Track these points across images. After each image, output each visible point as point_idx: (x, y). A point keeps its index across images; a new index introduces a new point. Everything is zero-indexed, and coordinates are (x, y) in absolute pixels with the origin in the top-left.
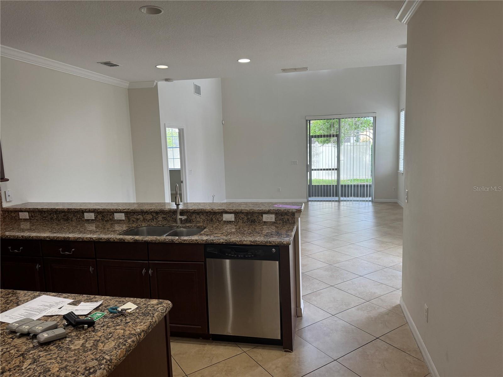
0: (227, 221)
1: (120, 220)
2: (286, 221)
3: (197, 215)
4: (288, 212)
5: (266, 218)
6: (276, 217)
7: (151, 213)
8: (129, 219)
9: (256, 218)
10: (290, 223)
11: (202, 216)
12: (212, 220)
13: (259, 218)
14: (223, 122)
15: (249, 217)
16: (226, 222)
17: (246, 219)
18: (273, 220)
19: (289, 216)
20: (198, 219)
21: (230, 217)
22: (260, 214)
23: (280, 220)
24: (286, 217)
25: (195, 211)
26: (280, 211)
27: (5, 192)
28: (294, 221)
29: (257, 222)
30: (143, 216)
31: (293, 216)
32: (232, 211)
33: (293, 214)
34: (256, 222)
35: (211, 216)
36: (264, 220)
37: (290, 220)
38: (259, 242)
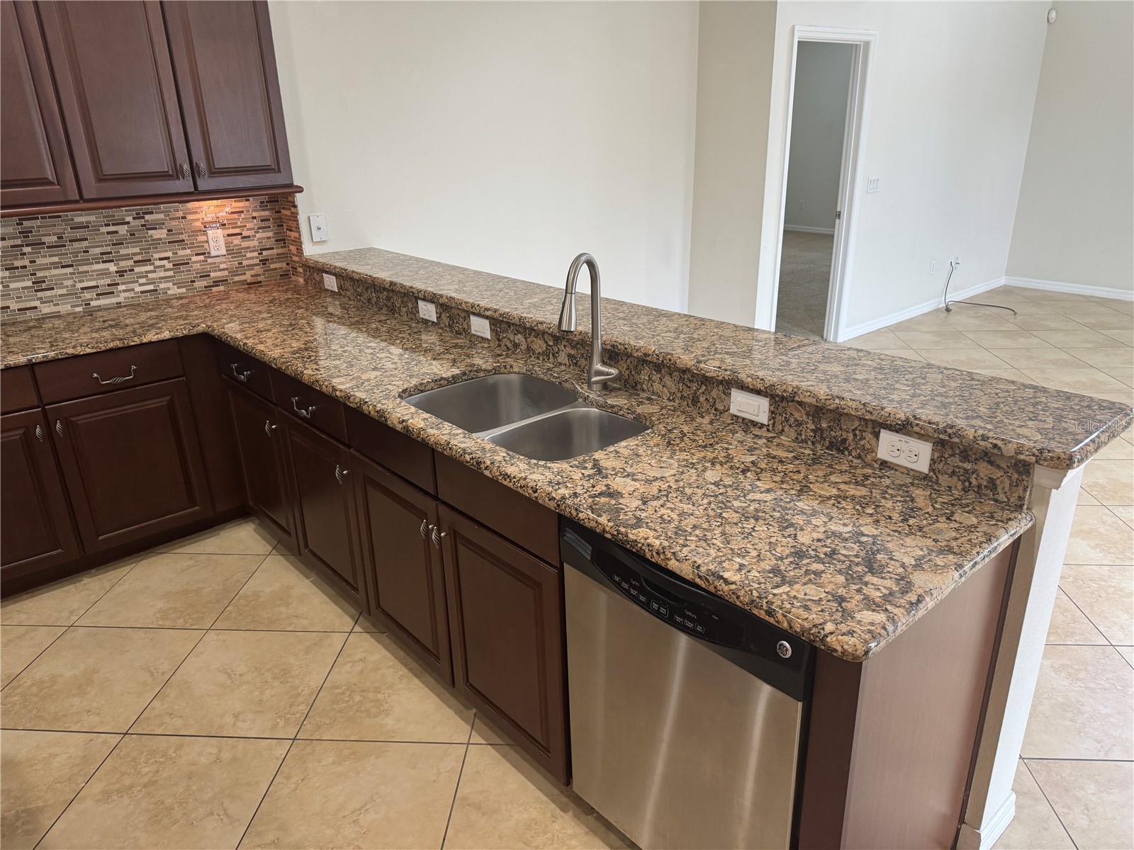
0: (744, 419)
1: (481, 337)
2: (979, 486)
3: (654, 372)
4: (995, 451)
5: (889, 446)
6: (936, 455)
7: (543, 336)
8: (499, 340)
9: (851, 436)
10: (996, 501)
11: (667, 377)
12: (695, 401)
13: (862, 438)
14: (1053, 15)
15: (824, 425)
16: (740, 420)
17: (812, 430)
18: (923, 466)
19: (999, 467)
20: (657, 387)
21: (753, 407)
22: (870, 425)
23: (953, 472)
24: (984, 469)
25: (646, 355)
26: (960, 436)
27: (309, 217)
28: (1021, 498)
29: (854, 453)
30: (526, 338)
31: (1019, 473)
32: (759, 386)
33: (1022, 468)
34: (846, 453)
35: (694, 386)
36: (883, 453)
37: (999, 489)
38: (726, 588)
